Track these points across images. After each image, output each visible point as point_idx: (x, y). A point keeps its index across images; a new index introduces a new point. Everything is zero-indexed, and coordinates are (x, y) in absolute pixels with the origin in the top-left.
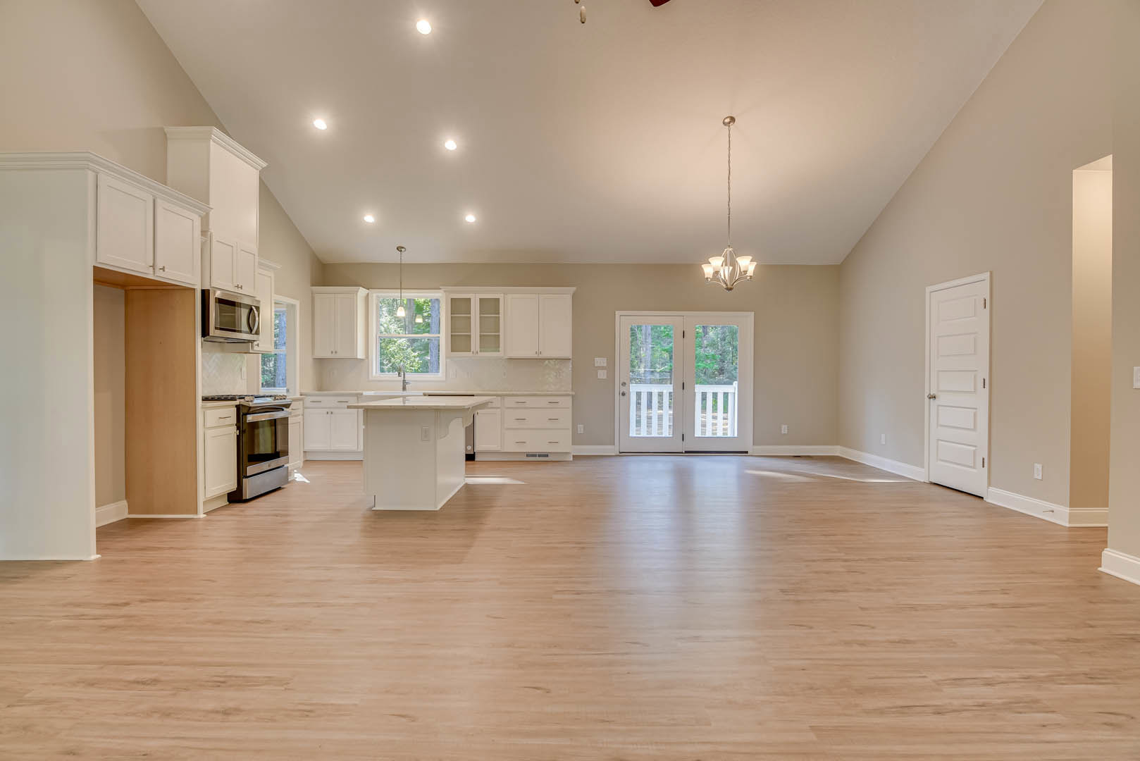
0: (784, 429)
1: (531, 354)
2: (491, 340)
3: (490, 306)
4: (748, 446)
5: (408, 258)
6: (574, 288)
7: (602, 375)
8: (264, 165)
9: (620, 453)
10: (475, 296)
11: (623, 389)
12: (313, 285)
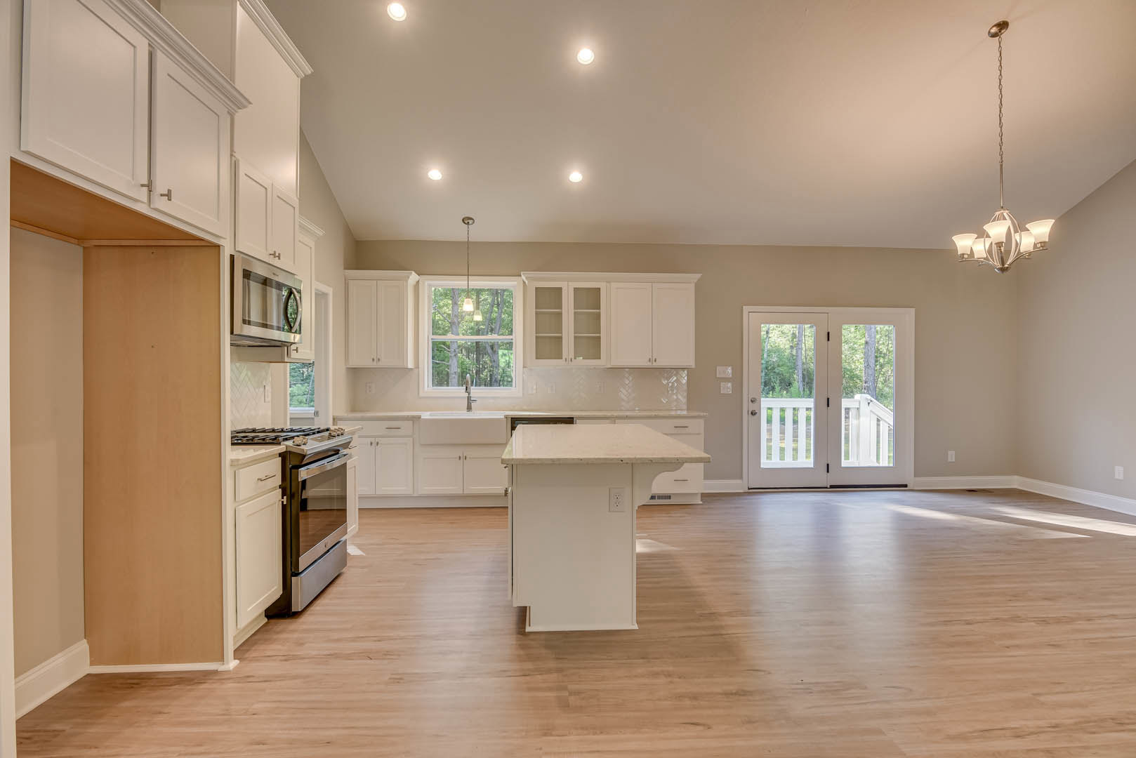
0: (952, 456)
1: (643, 362)
2: (591, 345)
3: (590, 299)
4: (909, 478)
5: (478, 233)
6: (698, 276)
7: (727, 388)
8: (309, 71)
9: (749, 489)
10: (568, 283)
11: (753, 407)
12: (345, 268)
